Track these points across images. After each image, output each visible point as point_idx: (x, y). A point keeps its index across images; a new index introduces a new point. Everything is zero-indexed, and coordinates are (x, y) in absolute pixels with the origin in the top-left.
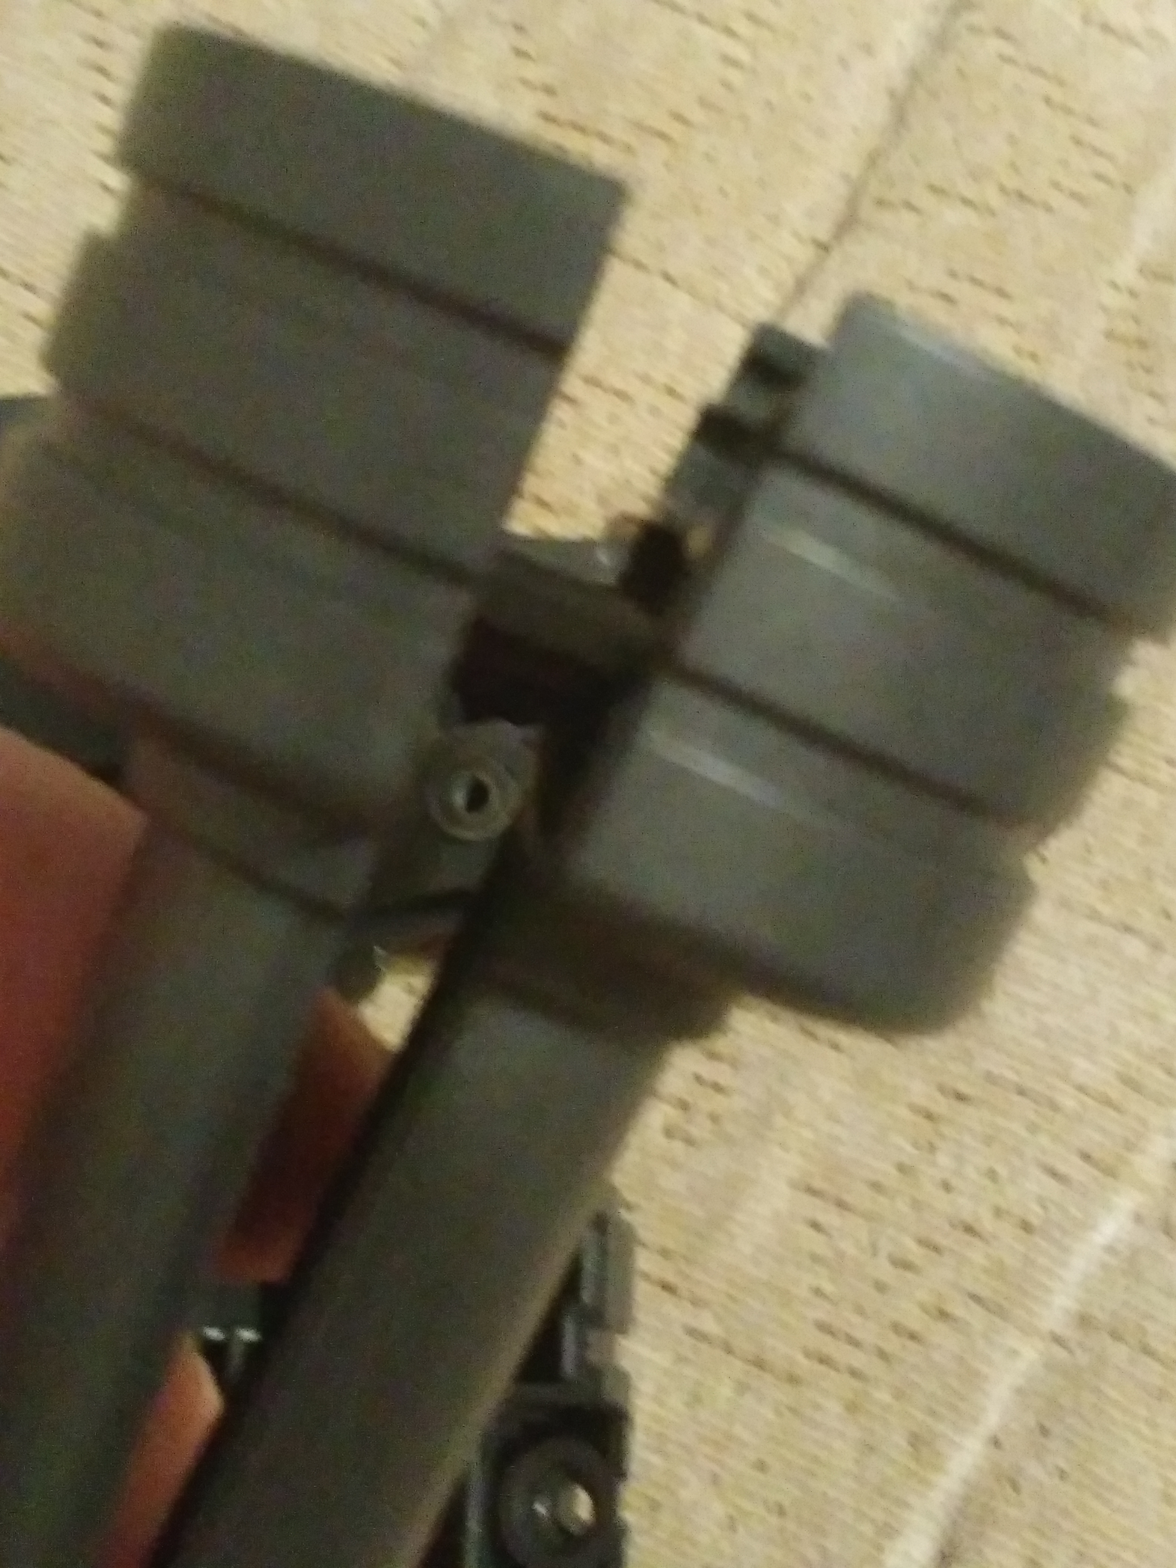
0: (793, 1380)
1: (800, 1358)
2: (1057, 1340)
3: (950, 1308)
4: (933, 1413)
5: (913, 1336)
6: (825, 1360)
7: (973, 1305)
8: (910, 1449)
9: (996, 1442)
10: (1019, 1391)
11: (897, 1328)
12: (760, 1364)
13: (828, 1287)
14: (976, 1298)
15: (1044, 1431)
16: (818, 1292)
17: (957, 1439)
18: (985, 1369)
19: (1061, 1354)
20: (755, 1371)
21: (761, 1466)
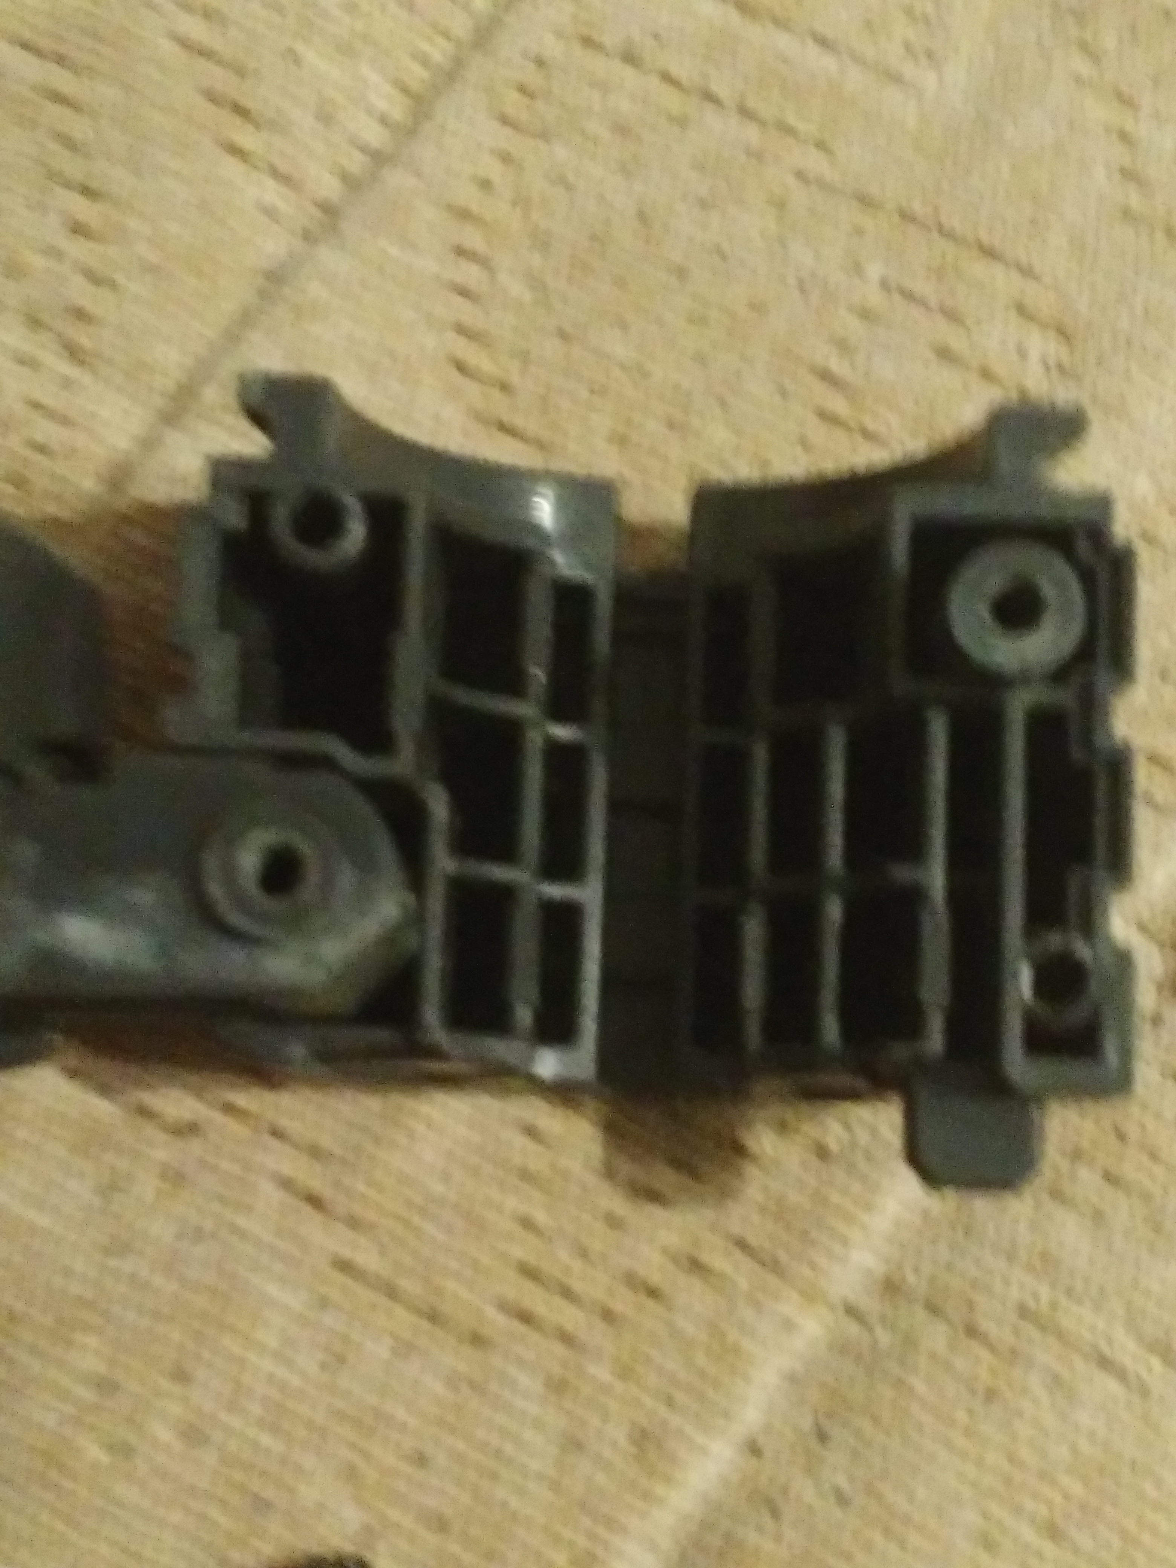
0: (477, 1340)
1: (491, 1312)
2: (852, 1311)
3: (705, 1258)
4: (670, 1402)
5: (653, 1293)
6: (526, 1317)
7: (738, 1254)
8: (634, 1450)
9: (754, 1449)
10: (792, 1379)
11: (632, 1281)
12: (434, 1317)
13: (541, 1217)
14: (742, 1245)
15: (822, 1437)
16: (527, 1223)
17: (700, 1439)
18: (746, 1344)
19: (853, 1329)
20: (425, 1325)
21: (421, 1460)
